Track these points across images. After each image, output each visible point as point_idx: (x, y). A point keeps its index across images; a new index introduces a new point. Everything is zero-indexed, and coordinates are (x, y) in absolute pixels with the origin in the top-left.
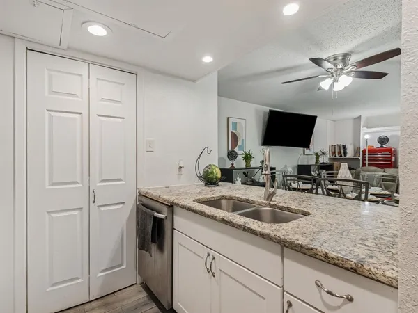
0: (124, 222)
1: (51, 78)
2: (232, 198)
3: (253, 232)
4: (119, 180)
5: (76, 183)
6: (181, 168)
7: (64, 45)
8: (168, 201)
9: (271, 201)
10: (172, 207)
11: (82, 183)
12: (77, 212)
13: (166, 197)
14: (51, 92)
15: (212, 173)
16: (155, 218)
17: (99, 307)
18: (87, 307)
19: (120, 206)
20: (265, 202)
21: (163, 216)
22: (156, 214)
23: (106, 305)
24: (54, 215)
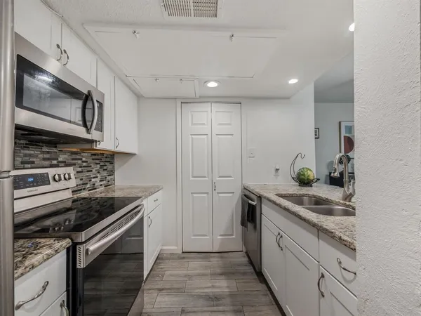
0: (234, 206)
1: (192, 116)
2: (314, 196)
3: (300, 217)
4: (230, 177)
5: (205, 177)
6: (277, 170)
7: (198, 96)
8: (257, 193)
9: (350, 201)
10: (260, 197)
11: (208, 177)
12: (205, 195)
13: (257, 190)
14: (193, 124)
15: (304, 175)
16: (250, 204)
17: (218, 257)
18: (212, 255)
19: (231, 195)
20: (341, 202)
21: (254, 203)
22: (250, 202)
23: (222, 257)
24: (195, 195)
